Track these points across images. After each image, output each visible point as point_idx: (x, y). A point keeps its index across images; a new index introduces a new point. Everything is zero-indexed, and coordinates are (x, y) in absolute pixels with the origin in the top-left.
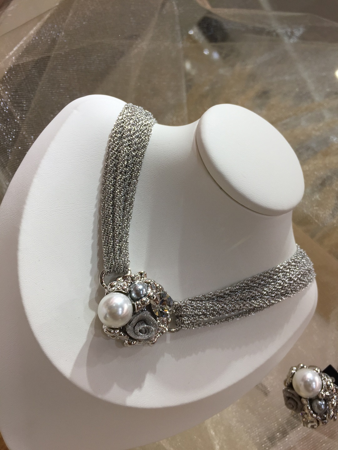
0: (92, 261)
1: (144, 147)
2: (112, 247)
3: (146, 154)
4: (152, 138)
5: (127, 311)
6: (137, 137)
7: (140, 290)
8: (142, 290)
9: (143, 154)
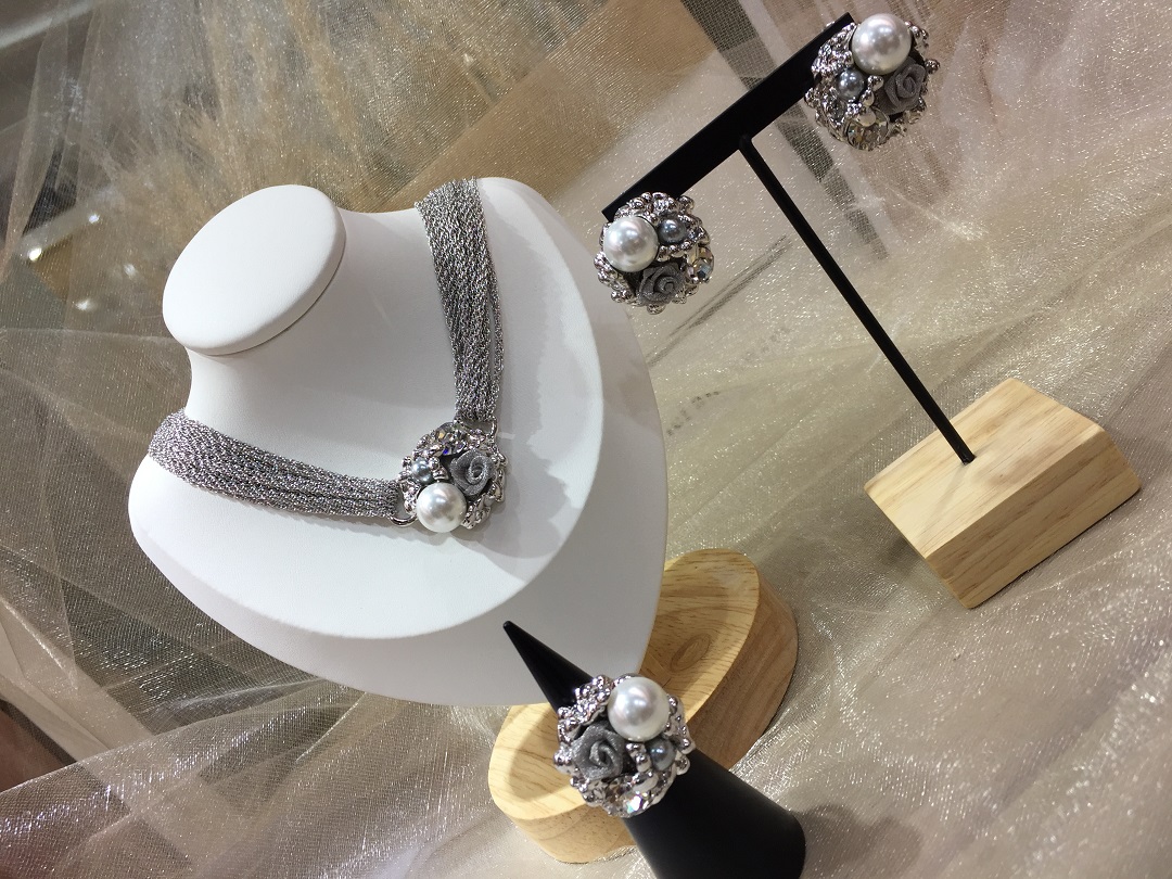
0: (377, 534)
1: (215, 435)
2: (358, 502)
3: (227, 434)
4: (203, 422)
5: (444, 491)
6: (199, 444)
7: (420, 469)
8: (420, 466)
9: (225, 439)
